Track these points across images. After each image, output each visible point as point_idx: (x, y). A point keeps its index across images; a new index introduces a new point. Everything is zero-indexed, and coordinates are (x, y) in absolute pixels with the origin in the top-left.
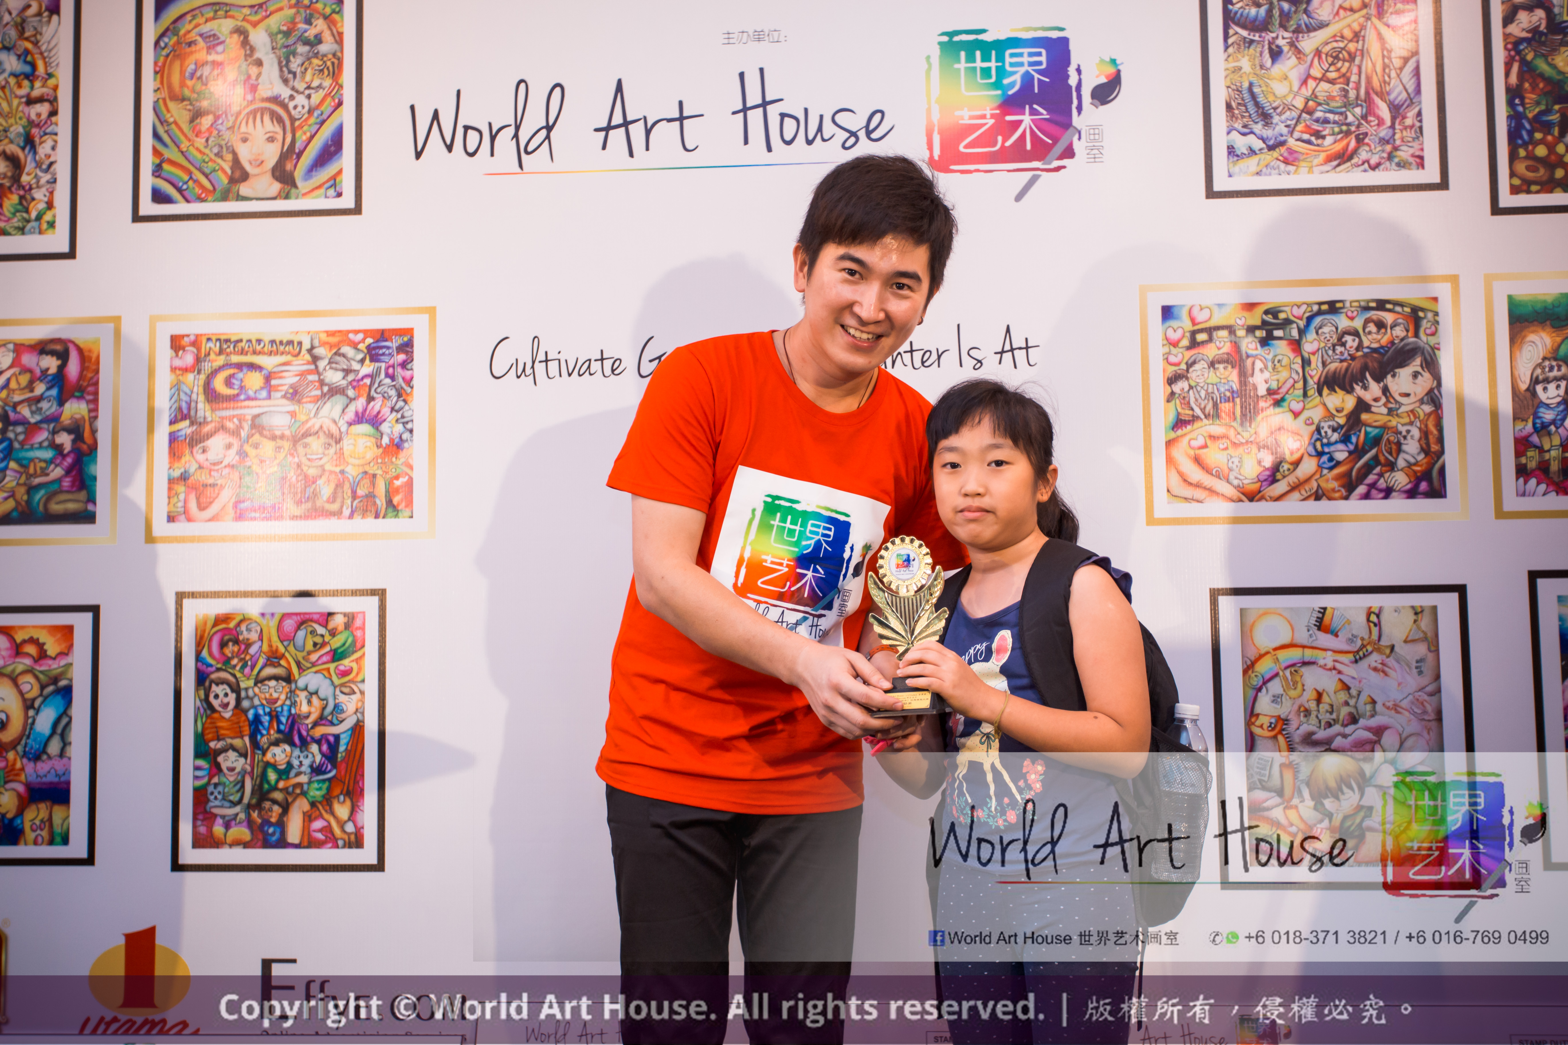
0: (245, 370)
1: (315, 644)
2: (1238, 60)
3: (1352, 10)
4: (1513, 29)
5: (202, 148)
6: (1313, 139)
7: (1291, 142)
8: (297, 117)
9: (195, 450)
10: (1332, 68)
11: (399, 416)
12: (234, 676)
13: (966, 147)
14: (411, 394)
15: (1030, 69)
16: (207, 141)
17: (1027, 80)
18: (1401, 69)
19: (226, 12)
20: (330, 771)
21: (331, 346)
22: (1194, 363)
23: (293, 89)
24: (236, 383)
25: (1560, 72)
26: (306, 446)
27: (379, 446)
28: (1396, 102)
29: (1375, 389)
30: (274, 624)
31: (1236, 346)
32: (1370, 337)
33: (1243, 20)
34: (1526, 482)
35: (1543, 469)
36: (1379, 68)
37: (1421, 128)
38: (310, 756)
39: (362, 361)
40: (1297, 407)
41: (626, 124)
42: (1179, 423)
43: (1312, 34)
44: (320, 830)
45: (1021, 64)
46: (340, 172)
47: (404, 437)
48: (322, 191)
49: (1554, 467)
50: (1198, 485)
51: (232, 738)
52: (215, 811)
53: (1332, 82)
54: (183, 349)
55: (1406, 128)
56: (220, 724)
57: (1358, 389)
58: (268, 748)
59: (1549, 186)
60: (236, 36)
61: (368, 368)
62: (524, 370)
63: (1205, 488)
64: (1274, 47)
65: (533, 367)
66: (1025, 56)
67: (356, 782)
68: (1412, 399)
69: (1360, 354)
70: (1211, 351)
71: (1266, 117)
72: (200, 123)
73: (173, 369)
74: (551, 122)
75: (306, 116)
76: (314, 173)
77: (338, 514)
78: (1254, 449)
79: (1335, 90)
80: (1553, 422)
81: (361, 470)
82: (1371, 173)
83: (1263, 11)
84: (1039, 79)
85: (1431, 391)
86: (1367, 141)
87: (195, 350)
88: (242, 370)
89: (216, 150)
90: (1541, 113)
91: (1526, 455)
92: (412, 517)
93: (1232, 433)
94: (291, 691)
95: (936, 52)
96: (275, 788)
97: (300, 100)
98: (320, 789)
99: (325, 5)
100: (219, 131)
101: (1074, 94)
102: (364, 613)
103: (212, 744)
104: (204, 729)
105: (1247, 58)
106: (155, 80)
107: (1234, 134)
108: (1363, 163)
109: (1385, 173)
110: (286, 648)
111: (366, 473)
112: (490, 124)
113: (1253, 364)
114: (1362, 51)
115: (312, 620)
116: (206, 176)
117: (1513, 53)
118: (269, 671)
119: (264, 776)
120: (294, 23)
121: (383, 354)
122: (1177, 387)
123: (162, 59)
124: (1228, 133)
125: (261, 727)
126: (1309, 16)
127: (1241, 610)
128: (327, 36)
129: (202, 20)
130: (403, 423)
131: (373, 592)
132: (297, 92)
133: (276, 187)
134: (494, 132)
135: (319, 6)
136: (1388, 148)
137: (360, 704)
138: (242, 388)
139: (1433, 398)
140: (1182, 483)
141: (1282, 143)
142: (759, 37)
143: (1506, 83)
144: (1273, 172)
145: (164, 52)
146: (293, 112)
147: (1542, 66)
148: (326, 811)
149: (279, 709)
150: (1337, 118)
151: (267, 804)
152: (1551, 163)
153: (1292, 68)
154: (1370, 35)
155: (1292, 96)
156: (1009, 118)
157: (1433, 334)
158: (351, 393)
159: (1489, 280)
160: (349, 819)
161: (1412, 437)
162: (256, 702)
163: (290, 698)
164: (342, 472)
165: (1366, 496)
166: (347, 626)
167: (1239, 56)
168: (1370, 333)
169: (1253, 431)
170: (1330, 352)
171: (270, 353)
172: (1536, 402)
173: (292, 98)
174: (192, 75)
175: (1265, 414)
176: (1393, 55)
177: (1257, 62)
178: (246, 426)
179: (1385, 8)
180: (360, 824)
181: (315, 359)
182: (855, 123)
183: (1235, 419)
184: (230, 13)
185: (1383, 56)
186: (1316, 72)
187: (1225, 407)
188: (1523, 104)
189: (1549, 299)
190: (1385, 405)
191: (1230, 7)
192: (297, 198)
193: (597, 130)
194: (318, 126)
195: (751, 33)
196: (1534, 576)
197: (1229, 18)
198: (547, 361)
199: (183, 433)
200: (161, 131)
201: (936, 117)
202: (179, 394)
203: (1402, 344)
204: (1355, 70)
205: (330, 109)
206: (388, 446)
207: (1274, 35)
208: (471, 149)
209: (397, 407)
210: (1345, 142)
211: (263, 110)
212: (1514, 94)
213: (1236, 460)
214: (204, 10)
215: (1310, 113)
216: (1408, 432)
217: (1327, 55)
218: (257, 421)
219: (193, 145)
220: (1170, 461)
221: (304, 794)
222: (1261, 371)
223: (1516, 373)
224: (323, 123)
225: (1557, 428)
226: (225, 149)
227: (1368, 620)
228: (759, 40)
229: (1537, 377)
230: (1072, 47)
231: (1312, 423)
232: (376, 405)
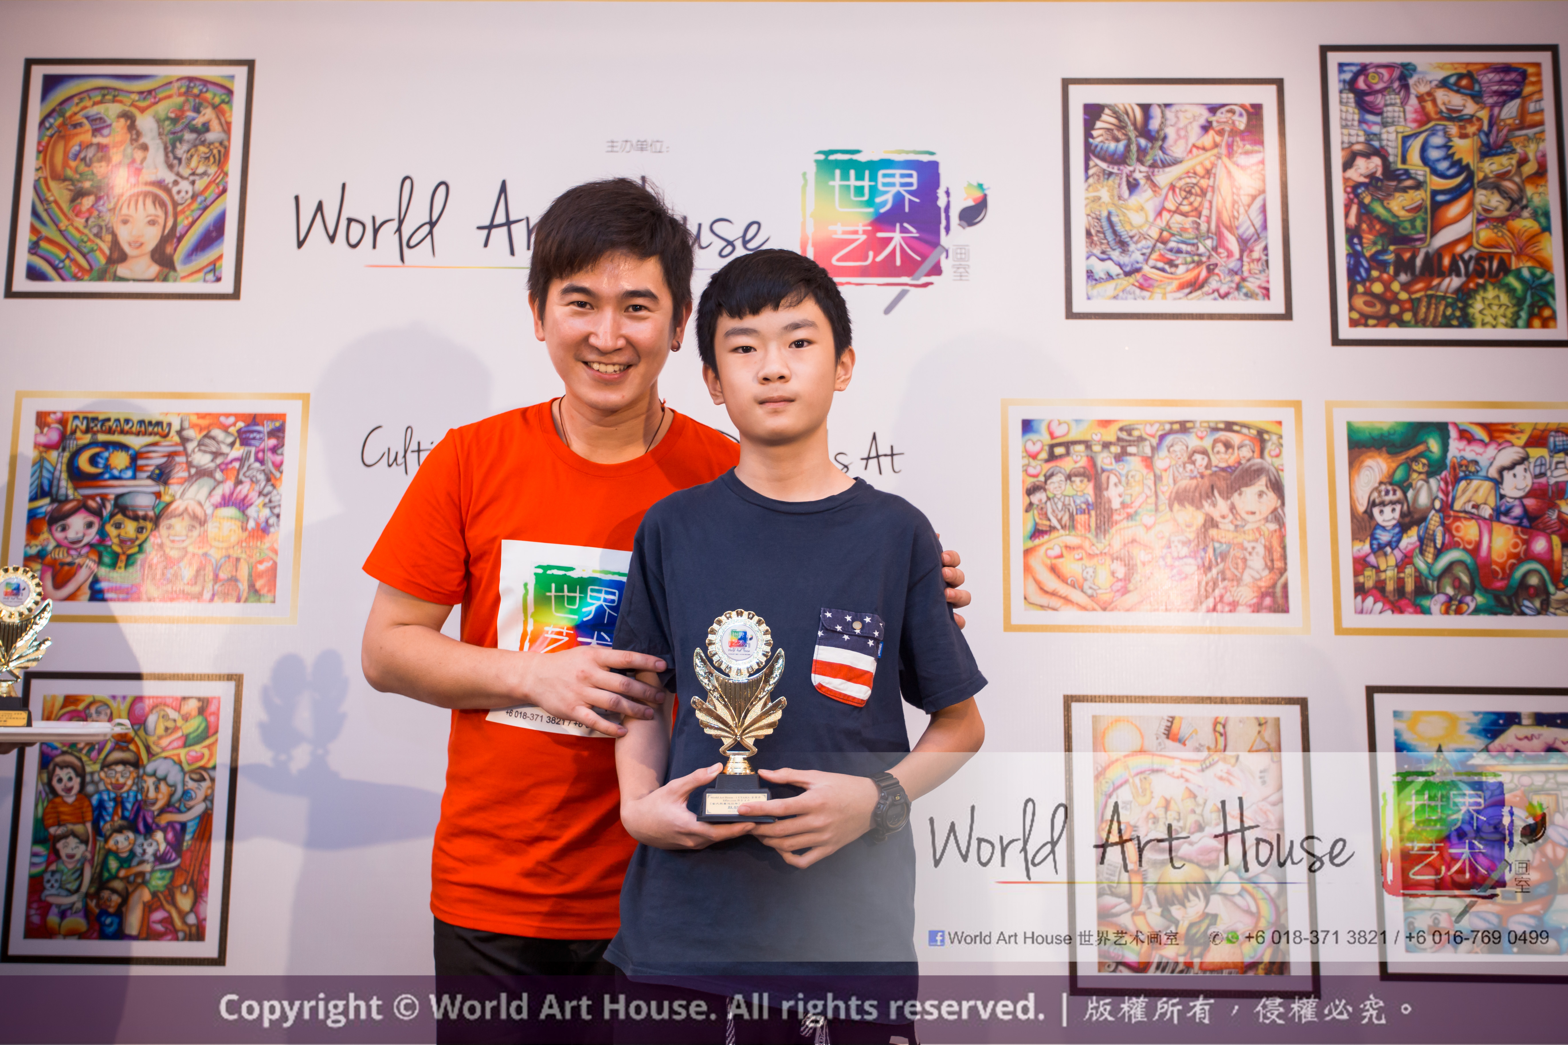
0: (111, 450)
1: (167, 729)
2: (1097, 190)
3: (1204, 149)
4: (1352, 174)
5: (81, 227)
6: (1167, 267)
7: (1147, 269)
8: (180, 201)
9: (54, 528)
10: (1185, 202)
11: (267, 500)
12: (80, 759)
13: (839, 260)
14: (280, 478)
15: (902, 190)
16: (87, 221)
17: (899, 200)
18: (1249, 206)
19: (115, 96)
20: (174, 860)
21: (201, 430)
22: (1052, 475)
23: (178, 174)
24: (101, 462)
25: (1395, 216)
26: (169, 527)
27: (244, 529)
28: (1245, 237)
29: (1222, 506)
30: (124, 707)
31: (1092, 460)
32: (1218, 456)
33: (1102, 153)
34: (1363, 600)
35: (1380, 587)
36: (1229, 205)
37: (1267, 261)
38: (154, 844)
39: (232, 445)
40: (1148, 520)
41: (508, 223)
42: (1037, 533)
43: (1167, 169)
44: (161, 922)
45: (893, 185)
46: (220, 257)
47: (271, 521)
48: (201, 275)
49: (1390, 586)
50: (1053, 594)
51: (74, 824)
52: (51, 900)
53: (1185, 215)
54: (49, 425)
55: (1253, 261)
56: (62, 809)
57: (1207, 505)
58: (111, 835)
59: (1385, 320)
60: (122, 121)
61: (238, 451)
62: (396, 459)
63: (1060, 597)
64: (1131, 180)
65: (405, 457)
66: (897, 177)
67: (201, 872)
68: (1257, 517)
69: (1208, 472)
70: (1068, 465)
71: (1123, 245)
72: (81, 203)
73: (37, 445)
74: (434, 218)
75: (189, 201)
76: (194, 257)
77: (198, 597)
78: (1108, 560)
79: (1188, 222)
80: (1389, 544)
81: (224, 553)
82: (1220, 301)
83: (1121, 146)
84: (910, 201)
85: (1275, 510)
86: (1217, 271)
87: (60, 427)
88: (107, 449)
89: (95, 230)
90: (1378, 253)
91: (1362, 574)
92: (274, 602)
93: (1087, 544)
94: (138, 777)
95: (812, 169)
96: (116, 877)
97: (185, 185)
98: (163, 878)
99: (215, 95)
100: (100, 212)
101: (943, 215)
102: (219, 699)
103: (52, 830)
104: (44, 814)
105: (1106, 189)
106: (37, 158)
107: (1093, 259)
108: (1213, 292)
109: (1234, 303)
110: (136, 733)
111: (229, 557)
112: (374, 218)
113: (1108, 478)
114: (1213, 187)
115: (165, 705)
116: (84, 256)
117: (1351, 196)
118: (117, 755)
119: (104, 863)
120: (181, 110)
121: (254, 438)
122: (1036, 498)
123: (46, 139)
124: (1088, 258)
125: (104, 813)
126: (1164, 153)
127: (1094, 717)
128: (215, 125)
129: (87, 103)
130: (271, 508)
131: (229, 677)
132: (182, 177)
133: (155, 269)
134: (377, 225)
135: (209, 95)
136: (1237, 279)
137: (209, 792)
138: (107, 467)
139: (1277, 517)
140: (1039, 591)
141: (1138, 270)
142: (642, 146)
143: (1346, 223)
144: (1129, 296)
145: (49, 133)
146: (176, 197)
147: (1378, 209)
148: (167, 901)
149: (125, 795)
150: (1189, 248)
151: (106, 894)
152: (1387, 299)
153: (1148, 200)
154: (1220, 172)
155: (1147, 226)
156: (880, 235)
157: (1278, 456)
158: (219, 475)
159: (1330, 407)
160: (192, 910)
161: (1257, 553)
162: (102, 787)
163: (137, 784)
164: (205, 555)
165: (1214, 609)
166: (202, 711)
167: (1099, 187)
168: (1218, 452)
169: (1107, 543)
170: (1181, 470)
171: (138, 434)
172: (1373, 524)
173: (176, 183)
174: (76, 156)
175: (1118, 526)
176: (1242, 192)
177: (1116, 192)
178: (109, 506)
179: (1235, 148)
180: (202, 916)
181: (184, 440)
182: (733, 232)
183: (1090, 531)
184: (119, 98)
185: (1233, 193)
186: (1170, 205)
187: (1081, 518)
188: (1361, 244)
189: (1386, 428)
190: (1232, 522)
191: (1091, 140)
192: (175, 280)
193: (480, 228)
194: (199, 212)
195: (634, 143)
196: (1371, 691)
197: (1090, 151)
198: (419, 451)
199: (43, 510)
200: (40, 209)
201: (810, 231)
202: (41, 472)
203: (1248, 464)
204: (1206, 205)
205: (213, 196)
206: (253, 529)
207: (1131, 168)
208: (353, 241)
209: (265, 491)
210: (1196, 272)
211: (146, 194)
212: (1353, 234)
213: (1090, 570)
214: (92, 94)
215: (1164, 242)
216: (1253, 548)
217: (1180, 189)
218: (121, 501)
219: (72, 225)
220: (1027, 569)
221: (145, 883)
222: (1116, 485)
223: (1355, 496)
224: (205, 209)
225: (1393, 549)
226: (104, 230)
227: (1215, 730)
228: (642, 149)
229: (1374, 501)
230: (942, 170)
231: (1162, 538)
232: (244, 489)
